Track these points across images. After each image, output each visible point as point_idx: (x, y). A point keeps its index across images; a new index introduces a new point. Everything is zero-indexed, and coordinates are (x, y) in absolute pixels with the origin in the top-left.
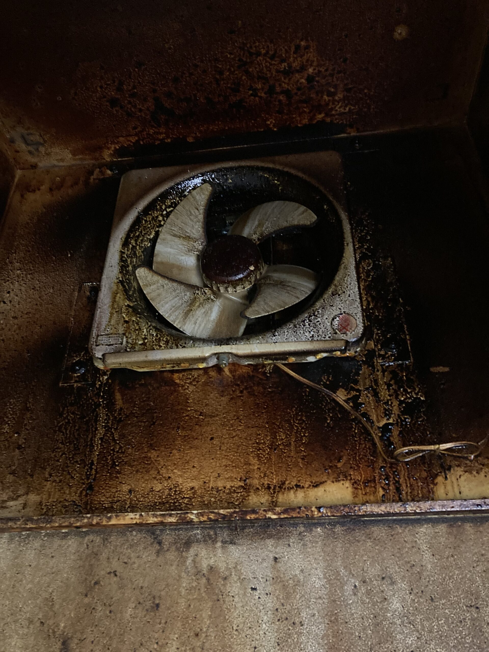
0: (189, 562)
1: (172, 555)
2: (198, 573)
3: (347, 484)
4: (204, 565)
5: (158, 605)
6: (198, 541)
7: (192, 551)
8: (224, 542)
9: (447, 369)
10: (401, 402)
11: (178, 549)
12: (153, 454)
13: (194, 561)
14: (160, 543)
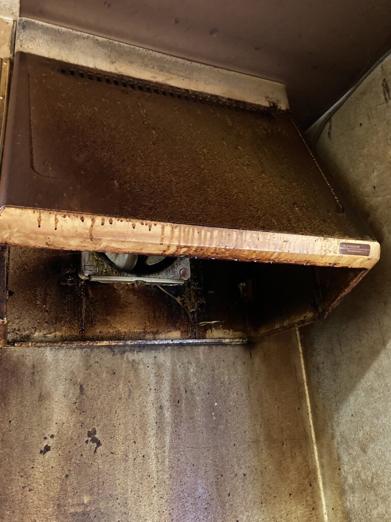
0: (125, 358)
1: (118, 356)
2: (129, 362)
3: (179, 332)
4: (131, 359)
5: (115, 373)
6: (128, 351)
7: (126, 355)
8: (137, 352)
9: (213, 292)
10: (198, 303)
11: (120, 354)
12: (108, 318)
13: (127, 358)
14: (113, 352)
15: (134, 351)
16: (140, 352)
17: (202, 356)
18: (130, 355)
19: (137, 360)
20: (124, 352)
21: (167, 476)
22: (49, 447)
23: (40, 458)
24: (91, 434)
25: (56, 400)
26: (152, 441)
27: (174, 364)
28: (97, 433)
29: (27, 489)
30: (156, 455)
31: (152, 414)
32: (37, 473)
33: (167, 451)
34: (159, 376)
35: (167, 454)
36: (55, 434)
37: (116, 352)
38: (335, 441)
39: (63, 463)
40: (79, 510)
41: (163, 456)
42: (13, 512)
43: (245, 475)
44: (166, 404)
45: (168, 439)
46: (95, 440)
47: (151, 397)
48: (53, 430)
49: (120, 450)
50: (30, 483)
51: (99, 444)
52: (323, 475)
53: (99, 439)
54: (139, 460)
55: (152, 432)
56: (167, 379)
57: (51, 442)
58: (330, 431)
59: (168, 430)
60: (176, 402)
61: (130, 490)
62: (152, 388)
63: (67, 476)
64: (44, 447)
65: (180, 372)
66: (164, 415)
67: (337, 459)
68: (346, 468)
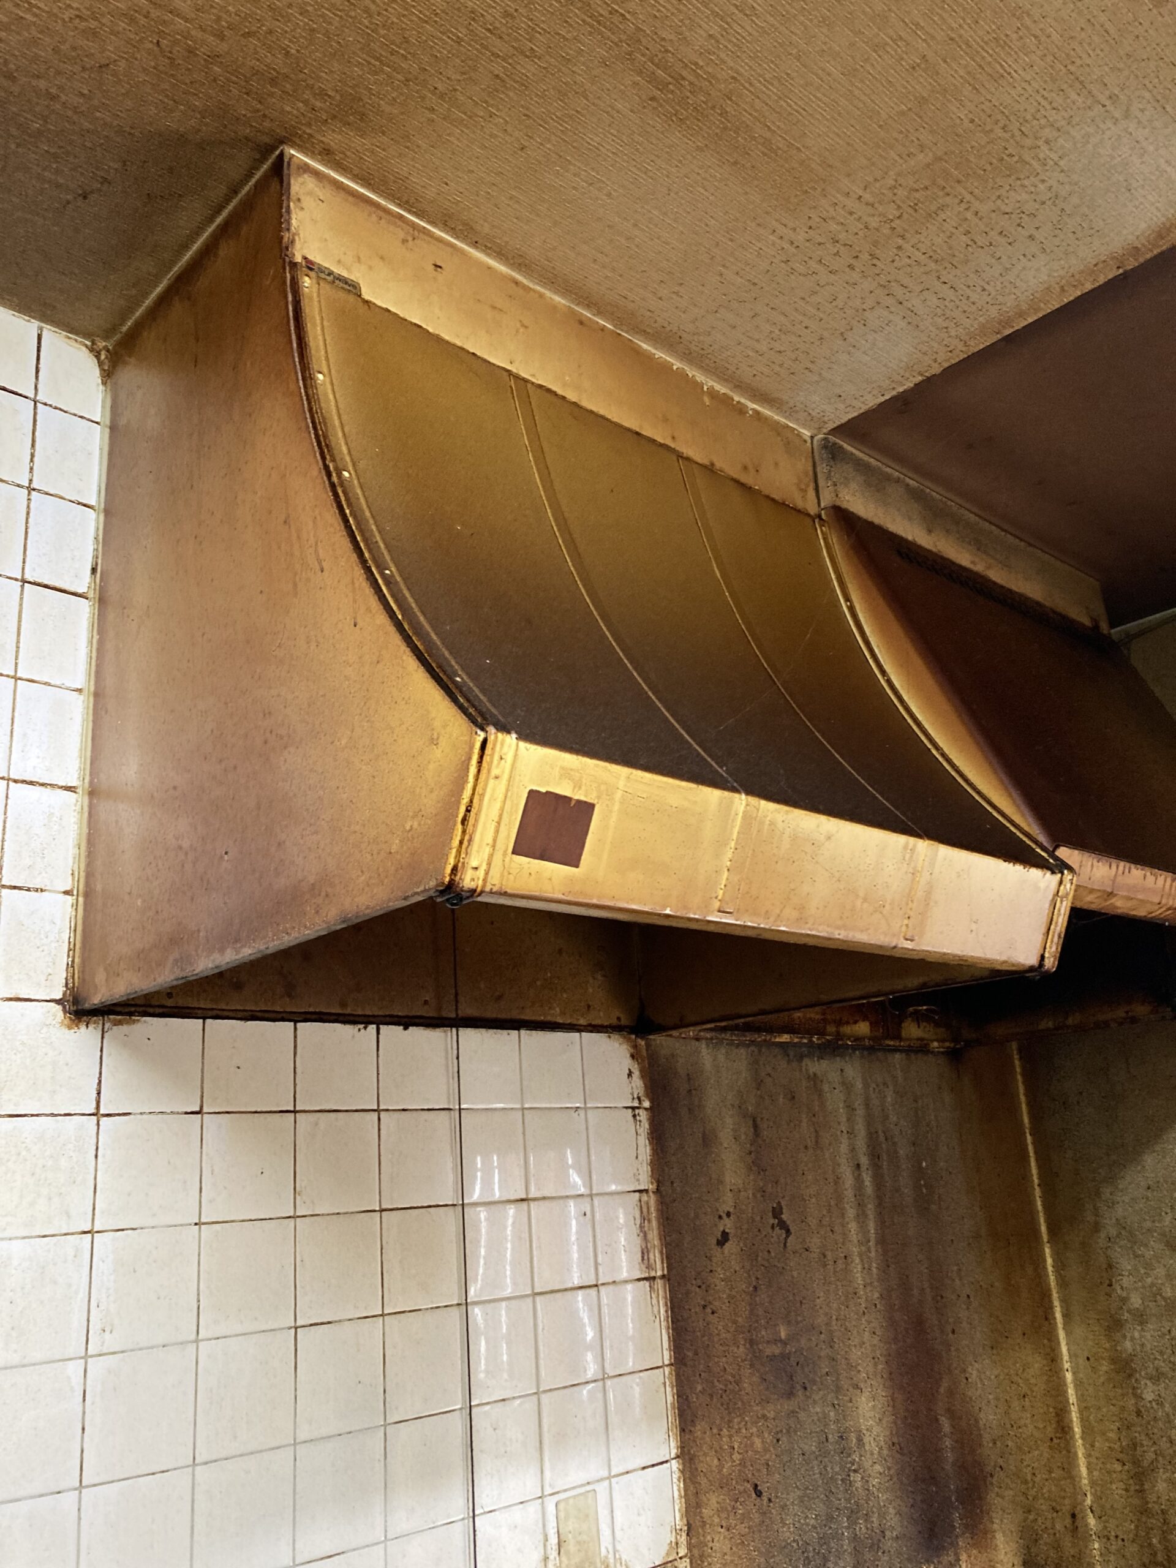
15: (814, 1056)
16: (822, 1059)
17: (899, 1072)
18: (809, 1063)
19: (819, 1073)
20: (801, 1058)
21: (876, 1295)
22: (728, 1233)
23: (716, 1252)
24: (777, 1213)
25: (726, 1146)
26: (853, 1226)
27: (866, 1086)
28: (784, 1211)
29: (709, 1310)
30: (860, 1255)
31: (849, 1181)
32: (717, 1282)
33: (873, 1249)
34: (850, 1108)
35: (873, 1254)
36: (731, 1210)
37: (791, 1057)
38: (1103, 1235)
39: (747, 1265)
40: (777, 1350)
41: (869, 1257)
42: (696, 1354)
43: (968, 1296)
44: (864, 1161)
45: (872, 1226)
46: (783, 1225)
47: (844, 1148)
48: (727, 1203)
49: (815, 1242)
50: (711, 1298)
51: (788, 1232)
52: (1064, 1301)
53: (788, 1222)
54: (840, 1265)
55: (851, 1213)
56: (861, 1112)
57: (728, 1225)
58: (1090, 1218)
59: (870, 1208)
60: (875, 1156)
61: (834, 1317)
62: (843, 1129)
63: (755, 1288)
64: (720, 1233)
65: (875, 1102)
66: (863, 1181)
67: (1104, 1266)
68: (1126, 1282)
